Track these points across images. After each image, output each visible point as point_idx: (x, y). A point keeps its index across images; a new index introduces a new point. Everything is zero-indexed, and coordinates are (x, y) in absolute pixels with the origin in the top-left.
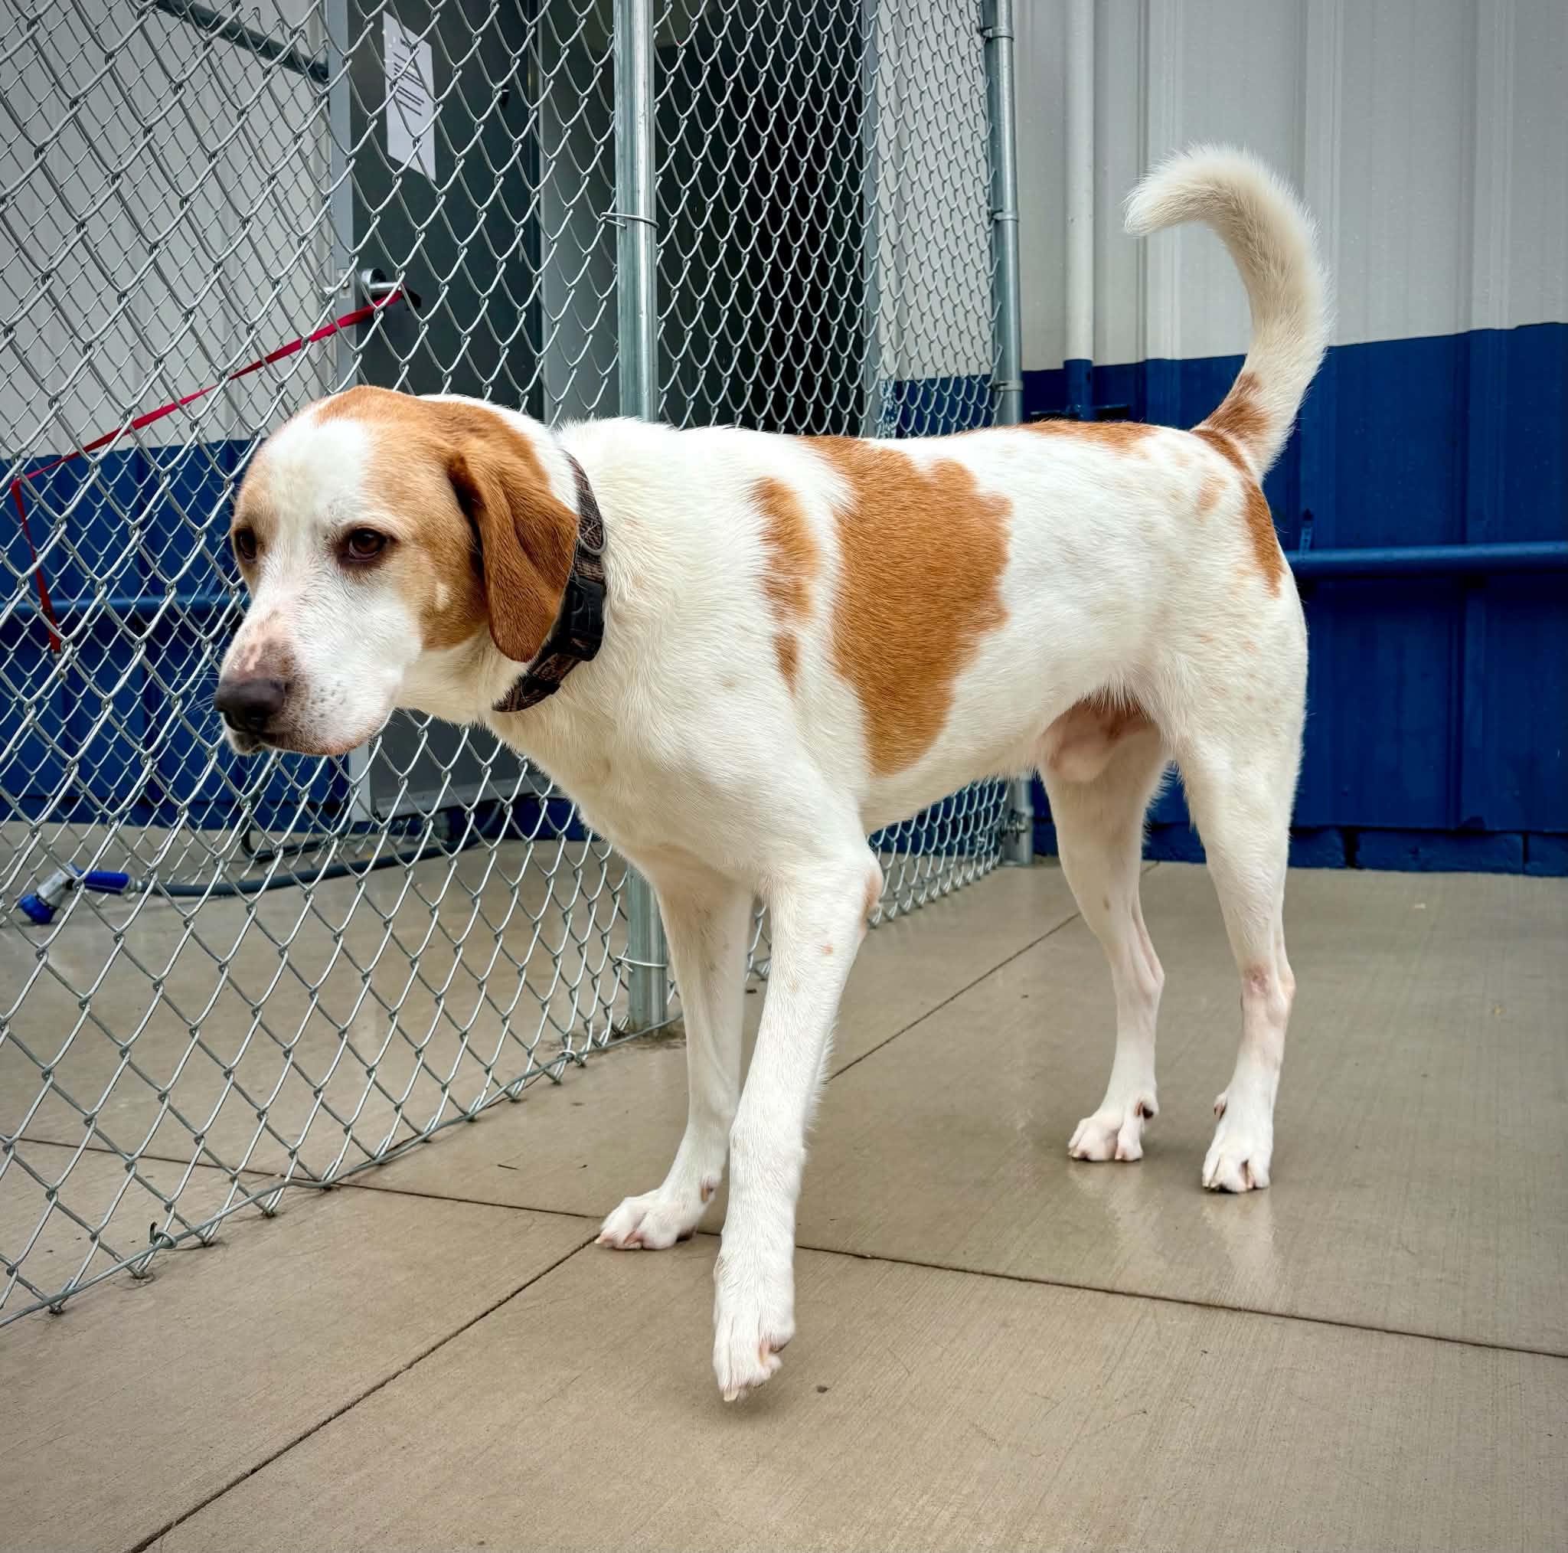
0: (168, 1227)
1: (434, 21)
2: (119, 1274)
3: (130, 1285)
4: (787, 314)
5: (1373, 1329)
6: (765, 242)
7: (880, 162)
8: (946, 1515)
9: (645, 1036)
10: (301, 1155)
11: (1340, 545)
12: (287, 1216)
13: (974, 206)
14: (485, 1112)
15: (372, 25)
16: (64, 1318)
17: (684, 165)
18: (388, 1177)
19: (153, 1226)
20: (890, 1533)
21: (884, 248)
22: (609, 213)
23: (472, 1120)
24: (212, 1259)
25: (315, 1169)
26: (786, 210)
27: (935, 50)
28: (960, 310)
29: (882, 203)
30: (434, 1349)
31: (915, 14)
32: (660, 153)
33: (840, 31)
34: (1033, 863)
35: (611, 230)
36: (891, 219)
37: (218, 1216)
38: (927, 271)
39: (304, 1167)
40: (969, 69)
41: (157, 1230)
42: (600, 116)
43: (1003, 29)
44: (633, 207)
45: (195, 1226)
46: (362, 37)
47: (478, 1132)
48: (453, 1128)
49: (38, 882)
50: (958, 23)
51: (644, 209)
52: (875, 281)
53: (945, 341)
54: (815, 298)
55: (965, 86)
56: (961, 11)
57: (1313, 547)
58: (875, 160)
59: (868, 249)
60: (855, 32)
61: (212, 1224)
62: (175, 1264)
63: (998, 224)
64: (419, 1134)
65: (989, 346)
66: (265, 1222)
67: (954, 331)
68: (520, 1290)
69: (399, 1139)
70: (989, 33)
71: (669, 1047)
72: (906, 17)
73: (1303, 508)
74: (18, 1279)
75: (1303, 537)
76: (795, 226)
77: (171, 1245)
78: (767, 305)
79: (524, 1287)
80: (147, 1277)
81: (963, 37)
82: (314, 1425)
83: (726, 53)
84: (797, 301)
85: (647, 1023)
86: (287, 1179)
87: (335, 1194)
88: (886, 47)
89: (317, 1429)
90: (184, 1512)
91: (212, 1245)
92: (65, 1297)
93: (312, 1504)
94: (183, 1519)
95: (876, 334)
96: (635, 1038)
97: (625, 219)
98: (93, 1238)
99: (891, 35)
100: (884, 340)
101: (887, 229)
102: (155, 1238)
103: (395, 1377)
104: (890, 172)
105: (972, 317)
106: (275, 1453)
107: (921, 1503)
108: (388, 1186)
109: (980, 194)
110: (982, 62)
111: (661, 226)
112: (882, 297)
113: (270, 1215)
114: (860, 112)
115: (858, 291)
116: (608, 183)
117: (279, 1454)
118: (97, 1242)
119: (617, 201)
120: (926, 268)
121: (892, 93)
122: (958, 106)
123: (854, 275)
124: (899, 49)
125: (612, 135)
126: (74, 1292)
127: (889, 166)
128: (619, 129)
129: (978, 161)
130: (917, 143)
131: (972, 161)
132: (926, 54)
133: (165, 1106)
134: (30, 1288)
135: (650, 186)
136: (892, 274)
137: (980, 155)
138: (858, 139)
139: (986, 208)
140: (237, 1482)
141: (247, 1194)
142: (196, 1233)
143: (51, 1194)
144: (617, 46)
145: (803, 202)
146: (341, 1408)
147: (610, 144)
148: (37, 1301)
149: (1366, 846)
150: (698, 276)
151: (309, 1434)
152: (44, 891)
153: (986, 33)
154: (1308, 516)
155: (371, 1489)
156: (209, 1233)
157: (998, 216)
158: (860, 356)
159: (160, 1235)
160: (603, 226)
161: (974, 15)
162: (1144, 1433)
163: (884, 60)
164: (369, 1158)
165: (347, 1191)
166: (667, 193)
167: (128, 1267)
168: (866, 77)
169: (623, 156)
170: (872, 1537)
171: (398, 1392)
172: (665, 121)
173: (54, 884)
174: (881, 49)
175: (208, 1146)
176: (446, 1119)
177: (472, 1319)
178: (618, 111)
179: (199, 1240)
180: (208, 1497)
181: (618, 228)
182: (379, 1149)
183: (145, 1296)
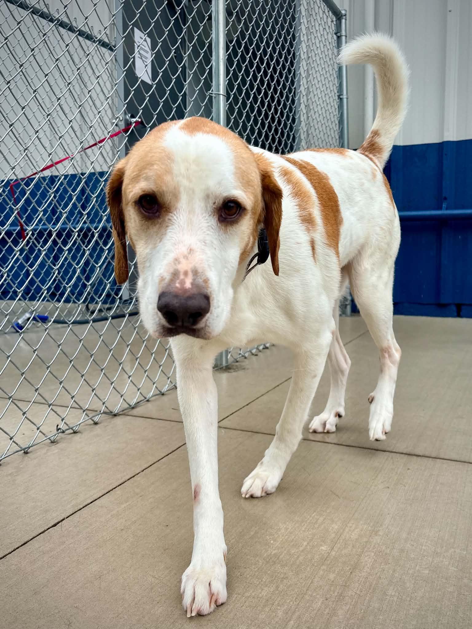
0: (62, 426)
1: (152, 26)
2: (46, 441)
3: (50, 445)
4: (270, 128)
5: (465, 462)
6: (262, 103)
7: (301, 78)
8: (322, 519)
9: (221, 369)
10: (106, 404)
11: (456, 208)
12: (102, 424)
13: (333, 94)
14: (167, 392)
15: (131, 26)
16: (29, 455)
17: (235, 77)
18: (135, 412)
19: (58, 426)
20: (303, 525)
21: (303, 106)
22: (210, 92)
23: (163, 394)
24: (77, 437)
25: (111, 409)
26: (270, 92)
27: (320, 40)
28: (328, 128)
29: (302, 91)
30: (151, 466)
31: (314, 28)
32: (228, 72)
33: (288, 32)
34: (351, 315)
35: (211, 97)
36: (305, 97)
37: (79, 423)
38: (317, 115)
39: (107, 408)
40: (332, 47)
41: (59, 427)
42: (207, 59)
43: (343, 33)
44: (218, 90)
45: (71, 426)
46: (128, 31)
47: (165, 398)
48: (157, 397)
49: (18, 319)
50: (328, 31)
51: (222, 91)
52: (299, 117)
53: (323, 138)
54: (279, 122)
55: (330, 52)
56: (329, 27)
57: (447, 209)
58: (300, 77)
59: (297, 106)
60: (293, 34)
61: (77, 426)
62: (65, 439)
63: (341, 99)
64: (145, 398)
65: (338, 141)
66: (95, 425)
67: (326, 135)
68: (179, 447)
69: (139, 400)
70: (339, 34)
71: (229, 372)
72: (310, 29)
73: (444, 195)
74: (13, 441)
75: (443, 205)
76: (273, 98)
77: (63, 432)
78: (263, 125)
79: (181, 447)
80: (55, 442)
81: (330, 36)
82: (111, 489)
83: (250, 39)
84: (273, 123)
85: (221, 364)
86: (102, 412)
87: (117, 417)
88: (304, 38)
89: (112, 490)
90: (69, 515)
91: (77, 433)
92: (29, 448)
93: (111, 513)
94: (69, 517)
95: (300, 135)
96: (217, 369)
97: (216, 94)
98: (38, 429)
99: (305, 34)
100: (302, 137)
101: (303, 100)
102: (58, 430)
103: (138, 474)
104: (305, 81)
105: (332, 131)
106: (98, 497)
107: (313, 515)
108: (135, 415)
109: (335, 89)
110: (336, 44)
111: (228, 97)
112: (302, 123)
113: (96, 423)
114: (295, 60)
115: (294, 120)
116: (210, 82)
117: (100, 497)
118: (39, 430)
119: (213, 88)
120: (317, 114)
121: (306, 54)
122: (328, 59)
123: (293, 115)
124: (308, 40)
125: (212, 66)
126: (31, 446)
127: (304, 79)
128: (214, 64)
129: (335, 78)
130: (314, 71)
131: (333, 78)
132: (317, 41)
133: (61, 386)
134: (17, 444)
135: (224, 83)
136: (305, 115)
137: (335, 76)
138: (294, 69)
139: (337, 94)
140: (86, 506)
141: (88, 416)
142: (72, 429)
143: (24, 414)
144: (213, 36)
145: (275, 90)
146: (120, 483)
147: (211, 69)
148: (20, 449)
149: (464, 310)
150: (240, 114)
151: (110, 491)
152: (20, 322)
153: (337, 34)
154: (445, 199)
155: (130, 509)
156: (76, 429)
157: (341, 97)
158: (294, 142)
159: (60, 429)
160: (208, 96)
161: (333, 28)
162: (388, 494)
163: (303, 43)
164: (129, 406)
165: (121, 416)
166: (230, 86)
167: (49, 438)
168: (297, 49)
169: (215, 73)
170: (297, 525)
171: (139, 479)
172: (229, 61)
173: (24, 319)
174: (302, 39)
175: (76, 400)
176: (154, 394)
177: (163, 456)
178: (214, 58)
179: (72, 431)
180: (76, 510)
181: (213, 97)
182: (133, 403)
183: (55, 449)
